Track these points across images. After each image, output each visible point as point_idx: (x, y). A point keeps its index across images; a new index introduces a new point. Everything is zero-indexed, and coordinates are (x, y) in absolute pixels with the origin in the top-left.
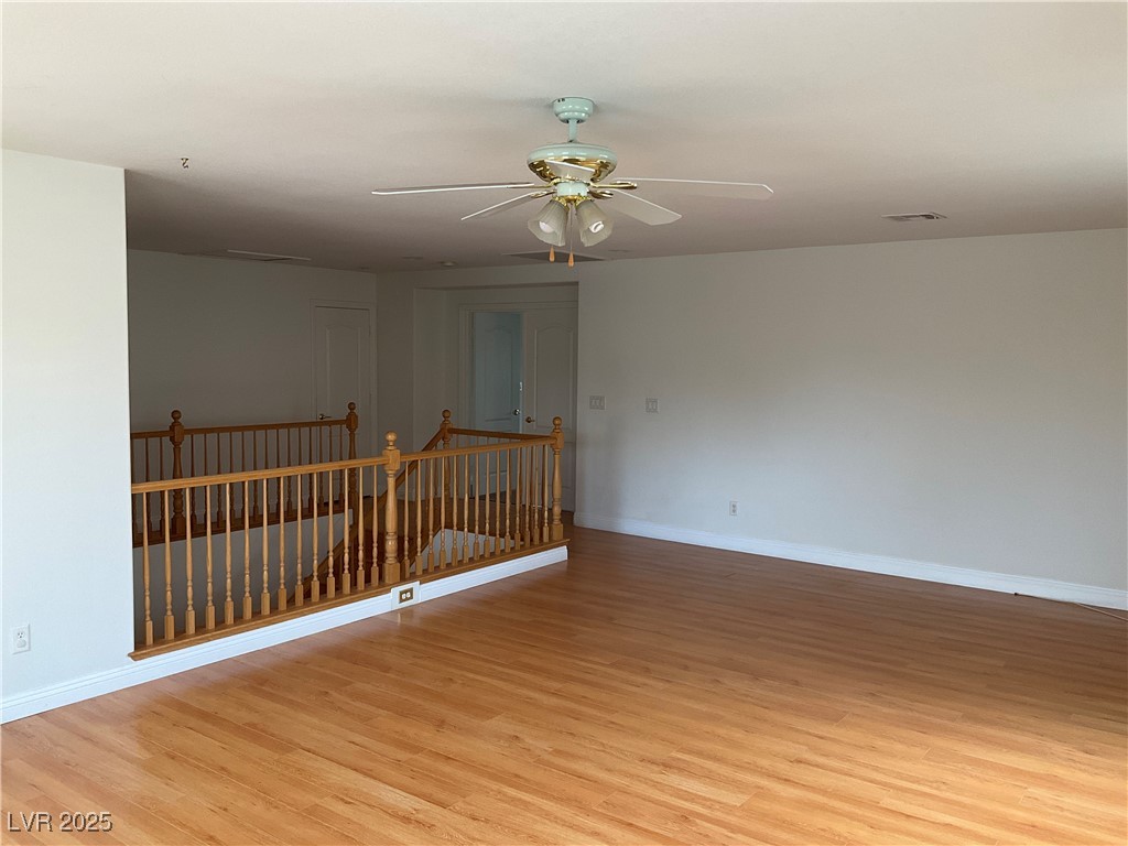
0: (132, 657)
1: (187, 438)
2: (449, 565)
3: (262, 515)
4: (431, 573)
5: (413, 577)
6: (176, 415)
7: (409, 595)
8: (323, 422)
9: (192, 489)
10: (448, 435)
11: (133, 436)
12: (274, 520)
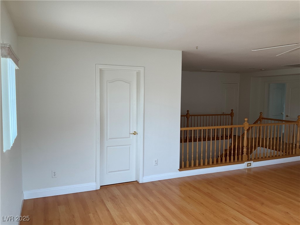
0: (179, 170)
1: (190, 117)
2: (262, 158)
3: (210, 138)
4: (257, 159)
5: (251, 160)
6: (188, 111)
7: (250, 165)
8: (223, 114)
9: (194, 130)
10: (261, 119)
11: (181, 116)
12: (213, 139)
